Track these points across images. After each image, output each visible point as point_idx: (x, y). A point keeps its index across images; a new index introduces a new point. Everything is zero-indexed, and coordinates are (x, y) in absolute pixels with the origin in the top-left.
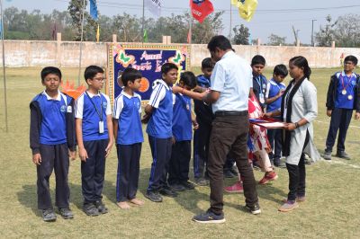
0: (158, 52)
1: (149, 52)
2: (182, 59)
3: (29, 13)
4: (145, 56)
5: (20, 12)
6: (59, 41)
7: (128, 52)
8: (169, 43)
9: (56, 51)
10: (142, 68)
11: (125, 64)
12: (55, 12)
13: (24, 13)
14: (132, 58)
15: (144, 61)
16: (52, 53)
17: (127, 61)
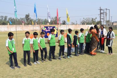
0: (51, 27)
1: (49, 27)
2: (57, 28)
3: (14, 19)
4: (49, 28)
5: (12, 18)
6: (23, 25)
7: (45, 27)
8: (49, 25)
9: (22, 27)
10: (48, 31)
11: (44, 30)
12: (21, 18)
13: (13, 19)
14: (46, 28)
15: (48, 29)
16: (22, 28)
17: (45, 29)
